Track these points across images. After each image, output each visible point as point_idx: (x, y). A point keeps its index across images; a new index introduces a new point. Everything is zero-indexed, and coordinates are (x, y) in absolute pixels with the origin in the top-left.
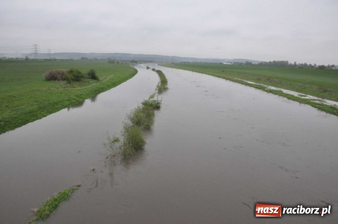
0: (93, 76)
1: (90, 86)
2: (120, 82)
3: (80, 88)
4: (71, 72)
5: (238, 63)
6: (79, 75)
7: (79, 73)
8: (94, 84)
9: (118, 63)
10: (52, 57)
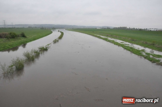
0: (23, 36)
1: (20, 40)
2: (38, 38)
3: (13, 42)
4: (11, 34)
5: (104, 28)
6: (15, 35)
7: (15, 34)
8: (22, 40)
9: (45, 29)
10: (14, 27)
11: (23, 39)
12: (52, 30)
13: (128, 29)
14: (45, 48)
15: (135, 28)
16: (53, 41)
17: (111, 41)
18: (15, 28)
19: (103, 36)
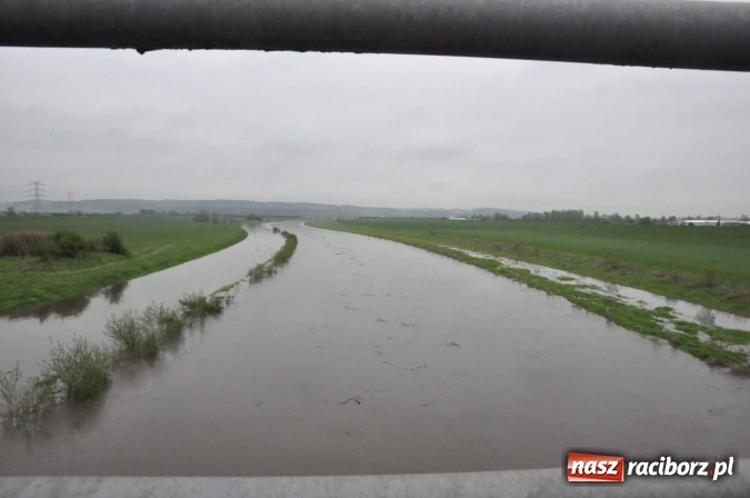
0: (115, 247)
1: (98, 268)
2: (182, 260)
3: (67, 272)
4: (58, 237)
5: (480, 216)
6: (76, 244)
7: (77, 239)
8: (110, 264)
9: (215, 221)
10: (75, 210)
11: (112, 264)
12: (245, 227)
13: (589, 219)
14: (208, 300)
15: (623, 215)
16: (250, 274)
17: (515, 271)
18: (79, 214)
19: (475, 250)
